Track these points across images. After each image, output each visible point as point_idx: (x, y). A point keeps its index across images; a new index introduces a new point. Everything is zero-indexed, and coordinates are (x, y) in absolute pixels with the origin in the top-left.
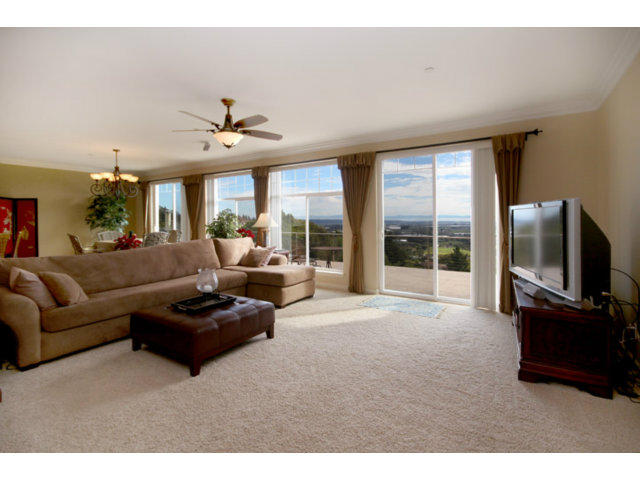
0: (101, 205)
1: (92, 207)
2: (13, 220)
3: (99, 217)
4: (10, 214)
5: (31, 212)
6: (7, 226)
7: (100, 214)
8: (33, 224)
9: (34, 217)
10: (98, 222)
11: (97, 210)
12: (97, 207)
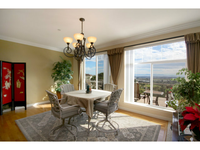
0: (59, 68)
1: (54, 69)
2: (11, 76)
3: (58, 75)
4: (10, 72)
5: (22, 71)
6: (8, 80)
7: (59, 73)
8: (23, 78)
9: (24, 74)
10: (58, 77)
11: (57, 71)
12: (57, 68)
